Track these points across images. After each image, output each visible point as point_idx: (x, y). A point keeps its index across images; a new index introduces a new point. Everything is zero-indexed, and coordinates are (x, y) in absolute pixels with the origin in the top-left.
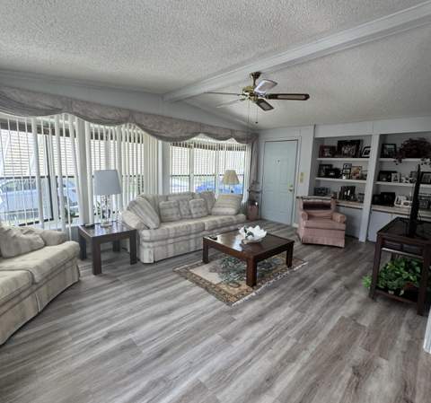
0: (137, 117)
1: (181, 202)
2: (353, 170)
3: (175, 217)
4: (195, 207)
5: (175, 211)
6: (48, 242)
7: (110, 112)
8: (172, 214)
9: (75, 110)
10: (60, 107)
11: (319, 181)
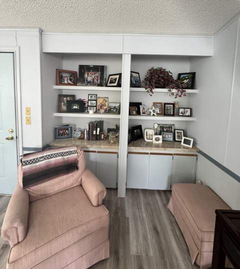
2: (100, 101)
11: (61, 117)
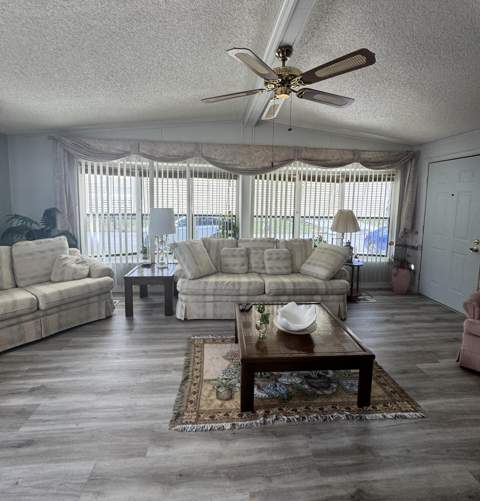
0: (204, 150)
1: (253, 251)
3: (236, 268)
4: (269, 259)
5: (239, 260)
6: (93, 273)
7: (174, 149)
8: (235, 265)
9: (142, 151)
10: (128, 149)
